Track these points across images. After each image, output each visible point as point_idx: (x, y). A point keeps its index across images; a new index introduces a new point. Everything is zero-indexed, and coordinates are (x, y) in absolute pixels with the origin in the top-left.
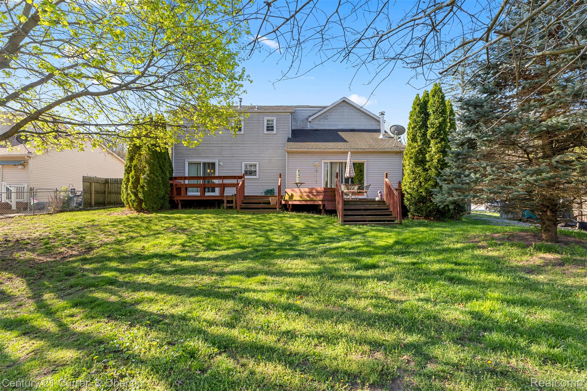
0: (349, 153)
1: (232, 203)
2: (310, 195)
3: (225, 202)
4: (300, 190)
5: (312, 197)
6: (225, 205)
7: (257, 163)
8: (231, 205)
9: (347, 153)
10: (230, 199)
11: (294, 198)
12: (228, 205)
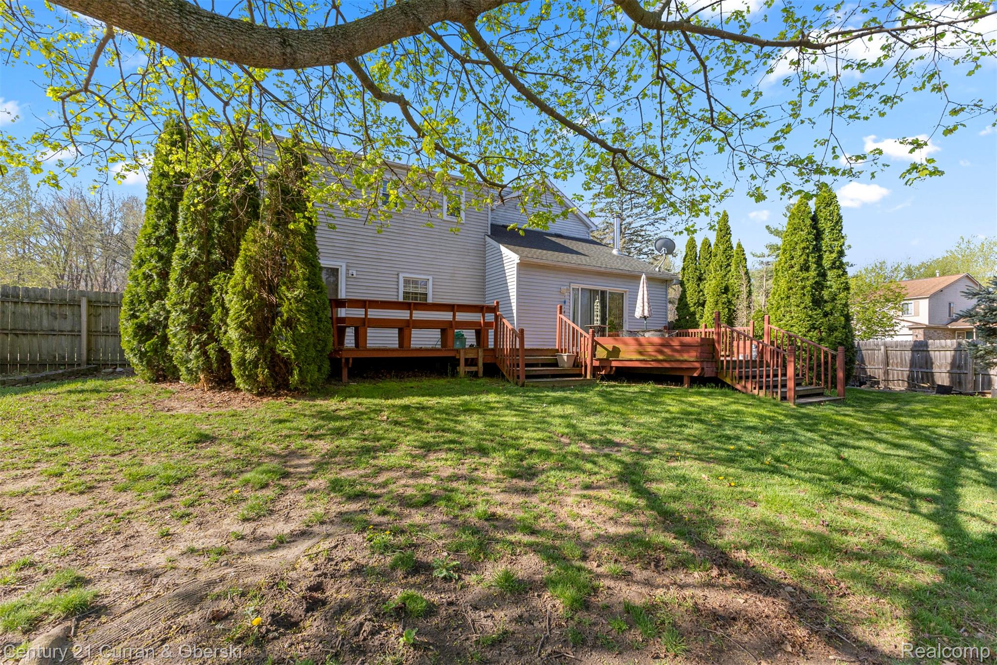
0: (644, 276)
1: (476, 365)
2: (666, 350)
3: (462, 362)
4: (637, 340)
5: (670, 353)
6: (462, 369)
7: (430, 278)
8: (474, 369)
9: (639, 277)
10: (471, 356)
11: (622, 356)
12: (468, 369)
